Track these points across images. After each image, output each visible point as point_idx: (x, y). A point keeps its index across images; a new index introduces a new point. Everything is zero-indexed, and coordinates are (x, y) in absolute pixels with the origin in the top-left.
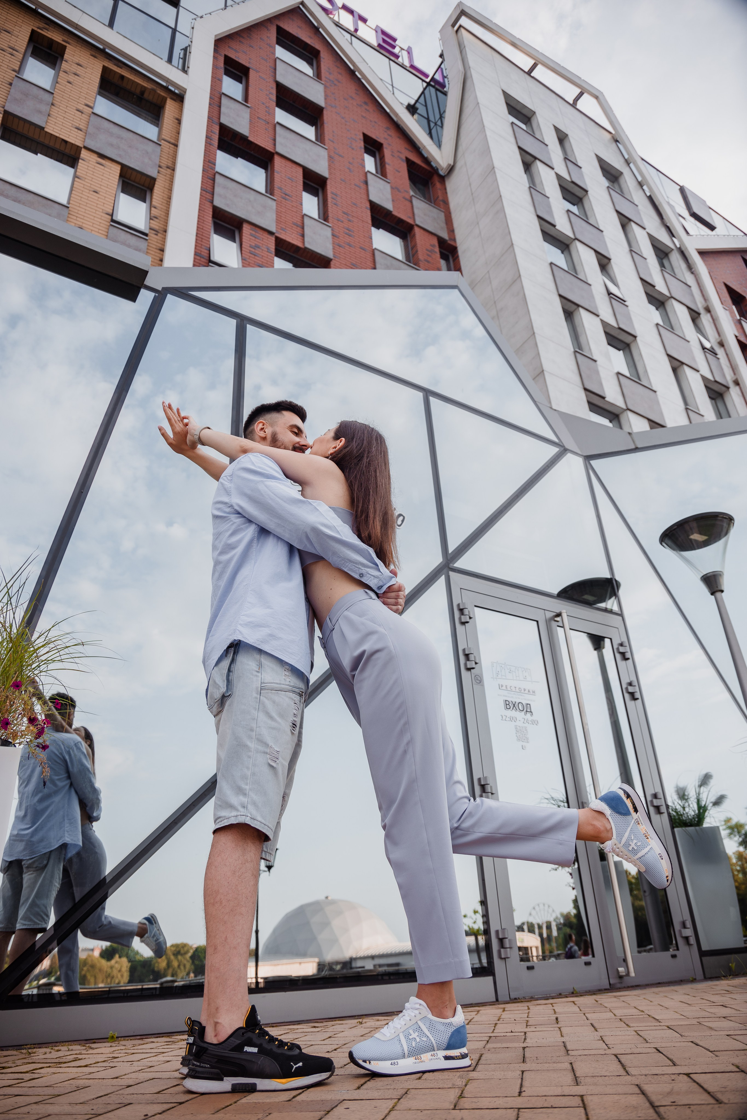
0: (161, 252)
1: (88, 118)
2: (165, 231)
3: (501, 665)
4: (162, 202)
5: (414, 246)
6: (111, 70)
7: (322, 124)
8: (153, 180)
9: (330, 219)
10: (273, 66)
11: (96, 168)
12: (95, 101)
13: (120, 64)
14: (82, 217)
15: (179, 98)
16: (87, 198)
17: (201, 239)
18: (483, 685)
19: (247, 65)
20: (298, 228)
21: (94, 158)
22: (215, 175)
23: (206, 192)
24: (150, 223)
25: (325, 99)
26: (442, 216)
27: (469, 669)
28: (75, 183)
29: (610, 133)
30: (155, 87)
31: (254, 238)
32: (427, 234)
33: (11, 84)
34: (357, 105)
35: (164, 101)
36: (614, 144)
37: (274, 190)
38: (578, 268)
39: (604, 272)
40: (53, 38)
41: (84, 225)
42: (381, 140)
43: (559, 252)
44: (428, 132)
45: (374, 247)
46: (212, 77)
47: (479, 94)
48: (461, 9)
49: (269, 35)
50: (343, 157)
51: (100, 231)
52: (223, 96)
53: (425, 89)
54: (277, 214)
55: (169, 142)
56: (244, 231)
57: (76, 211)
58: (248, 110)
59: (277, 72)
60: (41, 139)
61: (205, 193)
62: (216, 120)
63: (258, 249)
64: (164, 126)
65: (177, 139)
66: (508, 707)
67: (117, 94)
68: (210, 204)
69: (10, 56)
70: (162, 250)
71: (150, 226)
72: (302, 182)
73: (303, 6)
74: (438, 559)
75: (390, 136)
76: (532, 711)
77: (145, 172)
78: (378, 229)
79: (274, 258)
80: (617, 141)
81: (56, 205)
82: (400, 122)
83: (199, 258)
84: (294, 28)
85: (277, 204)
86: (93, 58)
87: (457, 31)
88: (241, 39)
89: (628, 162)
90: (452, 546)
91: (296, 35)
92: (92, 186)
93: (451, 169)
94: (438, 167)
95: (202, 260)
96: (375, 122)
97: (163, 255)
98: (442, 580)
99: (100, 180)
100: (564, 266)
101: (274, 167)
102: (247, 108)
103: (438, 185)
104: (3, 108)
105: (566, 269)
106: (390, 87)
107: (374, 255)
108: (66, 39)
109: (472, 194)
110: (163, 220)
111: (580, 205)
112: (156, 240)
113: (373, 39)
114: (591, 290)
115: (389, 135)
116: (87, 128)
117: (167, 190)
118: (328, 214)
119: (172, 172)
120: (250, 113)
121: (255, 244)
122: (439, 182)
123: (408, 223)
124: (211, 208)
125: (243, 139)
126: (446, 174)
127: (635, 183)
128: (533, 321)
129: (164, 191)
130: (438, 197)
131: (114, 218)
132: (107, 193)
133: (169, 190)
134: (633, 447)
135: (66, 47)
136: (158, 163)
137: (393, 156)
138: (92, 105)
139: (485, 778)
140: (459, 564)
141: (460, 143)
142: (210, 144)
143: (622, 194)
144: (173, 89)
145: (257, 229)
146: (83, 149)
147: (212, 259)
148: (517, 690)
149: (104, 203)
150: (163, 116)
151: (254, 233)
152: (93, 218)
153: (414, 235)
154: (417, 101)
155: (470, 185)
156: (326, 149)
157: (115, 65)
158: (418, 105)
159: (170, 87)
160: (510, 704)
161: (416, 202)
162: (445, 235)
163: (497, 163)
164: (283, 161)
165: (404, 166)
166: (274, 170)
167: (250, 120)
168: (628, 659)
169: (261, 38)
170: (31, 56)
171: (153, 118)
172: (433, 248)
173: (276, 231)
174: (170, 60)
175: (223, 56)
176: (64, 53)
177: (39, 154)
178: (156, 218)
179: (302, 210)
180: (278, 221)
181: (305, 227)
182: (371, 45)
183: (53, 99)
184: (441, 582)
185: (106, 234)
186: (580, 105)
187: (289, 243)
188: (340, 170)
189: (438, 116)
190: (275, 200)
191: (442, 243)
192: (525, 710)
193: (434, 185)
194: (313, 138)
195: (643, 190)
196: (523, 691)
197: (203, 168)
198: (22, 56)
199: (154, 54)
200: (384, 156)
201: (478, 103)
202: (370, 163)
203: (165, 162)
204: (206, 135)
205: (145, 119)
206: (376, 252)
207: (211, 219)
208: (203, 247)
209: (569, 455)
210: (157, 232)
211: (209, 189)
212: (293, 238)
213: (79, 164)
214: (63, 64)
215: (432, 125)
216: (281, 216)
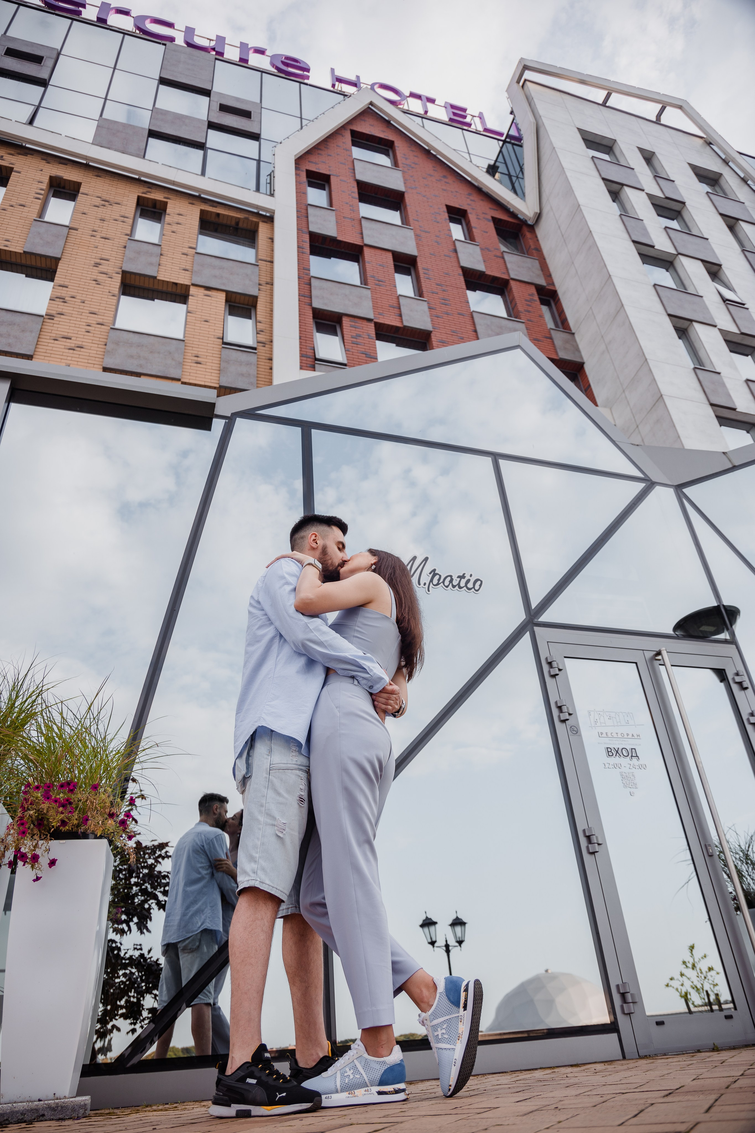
0: (270, 361)
1: (192, 258)
2: (272, 342)
3: (598, 713)
4: (266, 316)
5: (513, 300)
6: (208, 211)
7: (405, 207)
8: (255, 298)
9: (425, 293)
10: (352, 167)
11: (204, 300)
12: (197, 242)
13: (215, 204)
14: (197, 346)
15: (270, 219)
16: (199, 328)
17: (305, 341)
18: (580, 735)
19: (327, 173)
20: (395, 309)
21: (202, 291)
22: (310, 280)
23: (305, 297)
24: (257, 337)
25: (405, 183)
26: (536, 263)
27: (564, 721)
28: (188, 317)
29: (701, 138)
30: (246, 216)
31: (354, 329)
32: (523, 285)
33: (125, 247)
34: (436, 180)
35: (257, 225)
36: (708, 148)
37: (367, 279)
38: (687, 283)
39: (717, 280)
40: (156, 198)
41: (199, 353)
42: (464, 207)
43: (664, 270)
44: (511, 187)
45: (472, 309)
46: (296, 192)
47: (553, 139)
48: (523, 65)
49: (344, 141)
50: (429, 233)
51: (214, 355)
52: (309, 207)
53: (501, 148)
54: (373, 301)
55: (266, 261)
56: (344, 324)
57: (192, 342)
58: (334, 213)
59: (356, 172)
60: (156, 287)
61: (303, 298)
62: (305, 230)
63: (360, 338)
64: (260, 247)
65: (272, 256)
66: (610, 754)
67: (216, 230)
68: (309, 307)
69: (122, 223)
70: (271, 359)
71: (257, 340)
72: (393, 266)
73: (372, 105)
74: (521, 616)
75: (473, 201)
76: (638, 755)
77: (247, 293)
78: (475, 291)
79: (375, 342)
80: (709, 144)
81: (174, 341)
82: (481, 186)
83: (305, 359)
84: (368, 128)
85: (371, 291)
86: (191, 205)
87: (523, 86)
88: (320, 152)
89: (726, 162)
90: (535, 602)
91: (370, 133)
92: (203, 317)
93: (539, 217)
94: (526, 219)
95: (309, 359)
96: (457, 192)
97: (272, 363)
98: (527, 636)
99: (209, 309)
100: (671, 284)
101: (364, 258)
102: (333, 212)
103: (528, 235)
104: (121, 268)
105: (675, 287)
106: (467, 156)
107: (472, 317)
108: (166, 196)
109: (563, 236)
110: (269, 332)
111: (679, 218)
112: (264, 352)
113: (443, 115)
114: (704, 302)
115: (471, 200)
116: (193, 267)
117: (269, 304)
118: (422, 289)
119: (271, 286)
120: (336, 215)
121: (356, 334)
122: (528, 231)
123: (503, 279)
124: (311, 310)
125: (333, 240)
126: (534, 222)
127: (738, 181)
128: (643, 348)
129: (266, 305)
130: (530, 247)
131: (225, 340)
132: (217, 319)
133: (270, 303)
134: (730, 466)
135: (167, 203)
136: (257, 282)
137: (479, 219)
138: (194, 246)
139: (590, 829)
140: (544, 618)
141: (543, 190)
142: (303, 253)
143: (725, 196)
144: (264, 213)
145: (356, 319)
146: (191, 287)
147: (317, 357)
148: (620, 736)
149: (215, 329)
150: (258, 239)
151: (354, 324)
152: (206, 345)
153: (511, 289)
154: (496, 161)
155: (559, 227)
156: (412, 229)
157: (210, 206)
158: (498, 164)
159: (261, 212)
160: (613, 751)
161: (507, 257)
162: (542, 282)
163: (581, 201)
164: (372, 251)
165: (491, 225)
166: (365, 261)
167: (336, 221)
168: (746, 688)
169: (337, 146)
170: (140, 217)
171: (250, 242)
172: (531, 297)
173: (374, 316)
174: (258, 189)
175: (305, 171)
176: (166, 208)
177: (156, 300)
178: (262, 331)
179: (397, 292)
180: (375, 307)
181: (402, 307)
182: (443, 122)
183: (161, 250)
184: (526, 638)
185: (219, 356)
186: (664, 120)
187: (389, 325)
188: (428, 245)
189: (518, 169)
190: (369, 289)
191: (540, 290)
192: (630, 755)
193: (524, 236)
194: (399, 223)
195: (748, 185)
196: (626, 736)
197: (299, 276)
198: (132, 220)
199: (242, 188)
200: (469, 221)
201: (554, 148)
202: (457, 231)
203: (264, 280)
204: (298, 246)
205: (244, 245)
206: (475, 315)
207: (312, 320)
208: (307, 348)
209: (658, 488)
210: (264, 344)
211: (307, 293)
212: (391, 320)
213: (190, 300)
214: (166, 218)
215: (514, 179)
216: (377, 302)
